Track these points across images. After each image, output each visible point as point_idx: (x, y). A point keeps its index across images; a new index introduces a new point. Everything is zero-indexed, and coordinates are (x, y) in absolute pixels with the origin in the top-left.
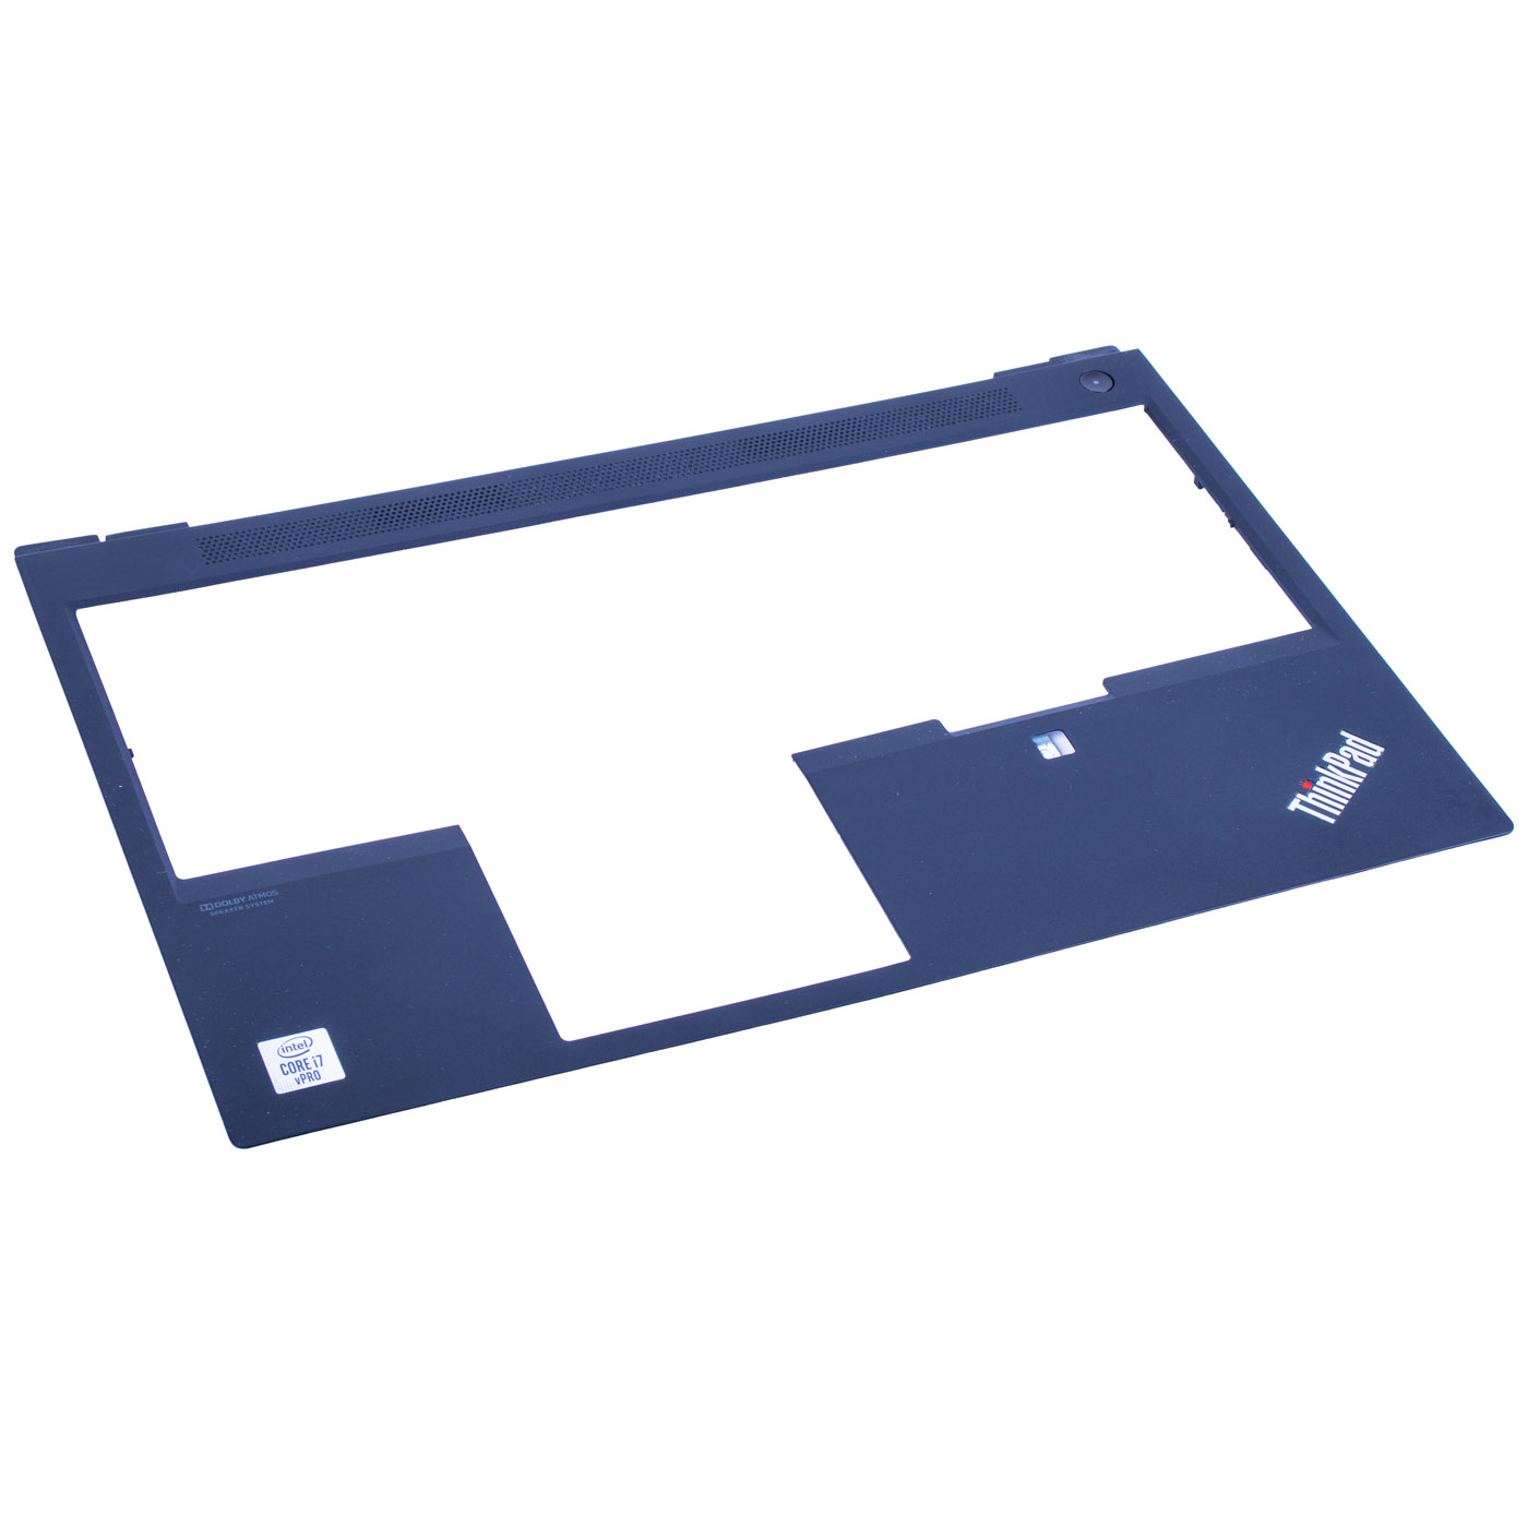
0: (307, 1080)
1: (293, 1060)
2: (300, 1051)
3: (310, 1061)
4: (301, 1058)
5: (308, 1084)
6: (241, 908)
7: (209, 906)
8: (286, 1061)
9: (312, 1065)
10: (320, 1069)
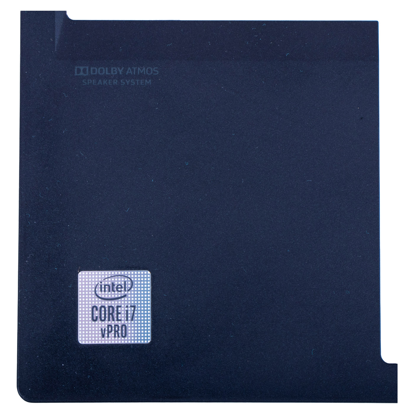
0: (112, 334)
1: (107, 304)
2: (116, 294)
3: (122, 310)
4: (114, 303)
5: (112, 340)
6: (115, 82)
7: (84, 71)
8: (99, 303)
9: (122, 316)
10: (129, 324)
